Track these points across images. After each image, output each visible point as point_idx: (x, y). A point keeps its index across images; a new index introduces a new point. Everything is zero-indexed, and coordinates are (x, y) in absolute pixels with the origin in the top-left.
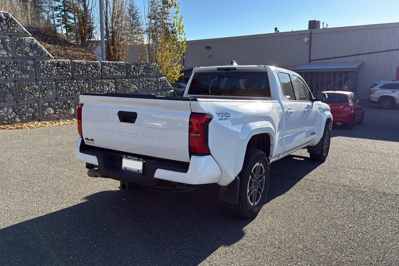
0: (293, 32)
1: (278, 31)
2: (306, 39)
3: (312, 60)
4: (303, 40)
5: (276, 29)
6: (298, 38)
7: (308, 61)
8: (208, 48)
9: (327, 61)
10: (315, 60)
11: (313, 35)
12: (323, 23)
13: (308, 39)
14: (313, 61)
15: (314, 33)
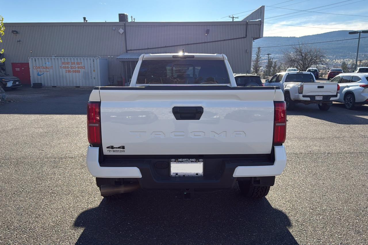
0: (106, 23)
1: (87, 21)
2: (121, 31)
3: (129, 50)
4: (119, 31)
5: (85, 19)
6: (114, 29)
7: (125, 51)
8: (15, 32)
9: (141, 51)
10: (131, 50)
11: (126, 27)
12: (132, 17)
13: (123, 31)
14: (129, 52)
15: (127, 26)
